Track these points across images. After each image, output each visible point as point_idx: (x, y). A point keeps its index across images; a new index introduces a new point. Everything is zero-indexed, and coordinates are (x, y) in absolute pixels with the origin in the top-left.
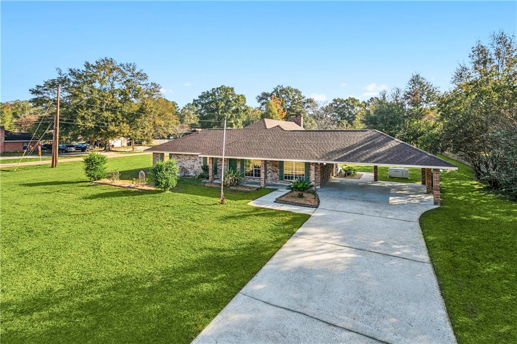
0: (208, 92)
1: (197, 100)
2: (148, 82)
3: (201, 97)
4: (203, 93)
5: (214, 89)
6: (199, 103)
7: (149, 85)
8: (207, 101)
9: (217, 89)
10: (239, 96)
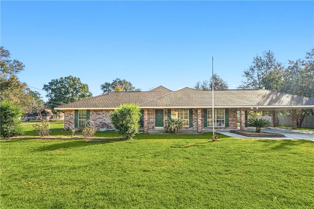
0: (57, 80)
1: (47, 86)
2: (9, 59)
3: (51, 84)
4: (52, 80)
5: (62, 78)
6: (49, 88)
7: (12, 62)
8: (55, 87)
9: (66, 78)
10: (84, 85)
